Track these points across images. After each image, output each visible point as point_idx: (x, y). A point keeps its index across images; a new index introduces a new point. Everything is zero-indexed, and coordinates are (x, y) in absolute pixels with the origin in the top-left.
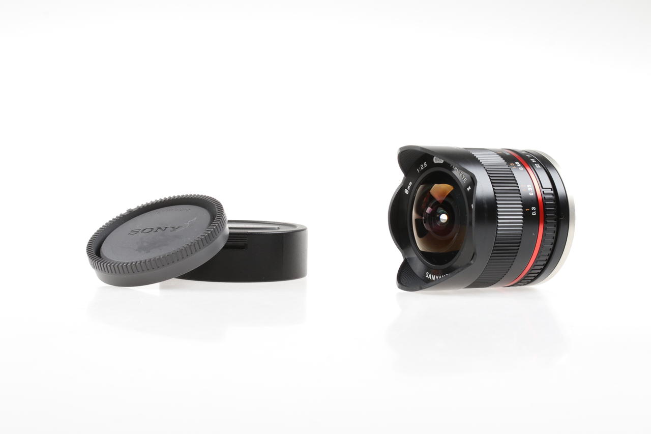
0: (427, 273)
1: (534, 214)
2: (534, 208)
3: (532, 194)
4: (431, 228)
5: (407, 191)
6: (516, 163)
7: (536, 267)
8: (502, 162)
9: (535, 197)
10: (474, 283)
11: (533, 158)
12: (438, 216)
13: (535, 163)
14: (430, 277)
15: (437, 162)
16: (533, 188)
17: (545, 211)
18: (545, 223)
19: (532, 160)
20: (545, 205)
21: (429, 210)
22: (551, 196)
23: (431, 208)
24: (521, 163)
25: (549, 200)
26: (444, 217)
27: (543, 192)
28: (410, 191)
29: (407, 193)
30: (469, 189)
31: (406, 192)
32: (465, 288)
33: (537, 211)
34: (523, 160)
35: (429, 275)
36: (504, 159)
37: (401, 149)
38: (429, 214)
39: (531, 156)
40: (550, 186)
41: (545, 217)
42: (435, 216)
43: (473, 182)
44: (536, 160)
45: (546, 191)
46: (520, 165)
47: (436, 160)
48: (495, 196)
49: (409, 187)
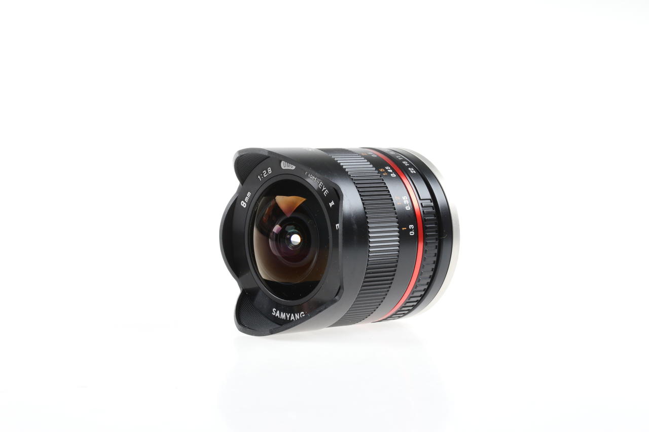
0: (274, 309)
1: (412, 233)
2: (411, 226)
3: (408, 208)
4: (280, 251)
5: (244, 203)
6: (387, 168)
7: (412, 299)
8: (370, 167)
9: (413, 212)
10: (339, 320)
11: (404, 160)
12: (288, 236)
13: (408, 167)
14: (278, 314)
15: (286, 168)
16: (410, 201)
17: (425, 228)
18: (425, 244)
19: (404, 162)
20: (424, 221)
21: (277, 228)
22: (431, 210)
23: (280, 225)
24: (392, 168)
25: (429, 213)
26: (296, 239)
27: (421, 204)
28: (249, 204)
29: (245, 207)
30: (332, 204)
31: (243, 205)
32: (329, 327)
33: (416, 230)
34: (394, 165)
35: (276, 312)
36: (371, 163)
37: (240, 152)
38: (277, 235)
39: (401, 157)
40: (430, 197)
41: (425, 236)
42: (283, 237)
43: (337, 195)
44: (408, 163)
45: (425, 203)
46: (391, 171)
47: (284, 166)
48: (366, 213)
49: (247, 199)
